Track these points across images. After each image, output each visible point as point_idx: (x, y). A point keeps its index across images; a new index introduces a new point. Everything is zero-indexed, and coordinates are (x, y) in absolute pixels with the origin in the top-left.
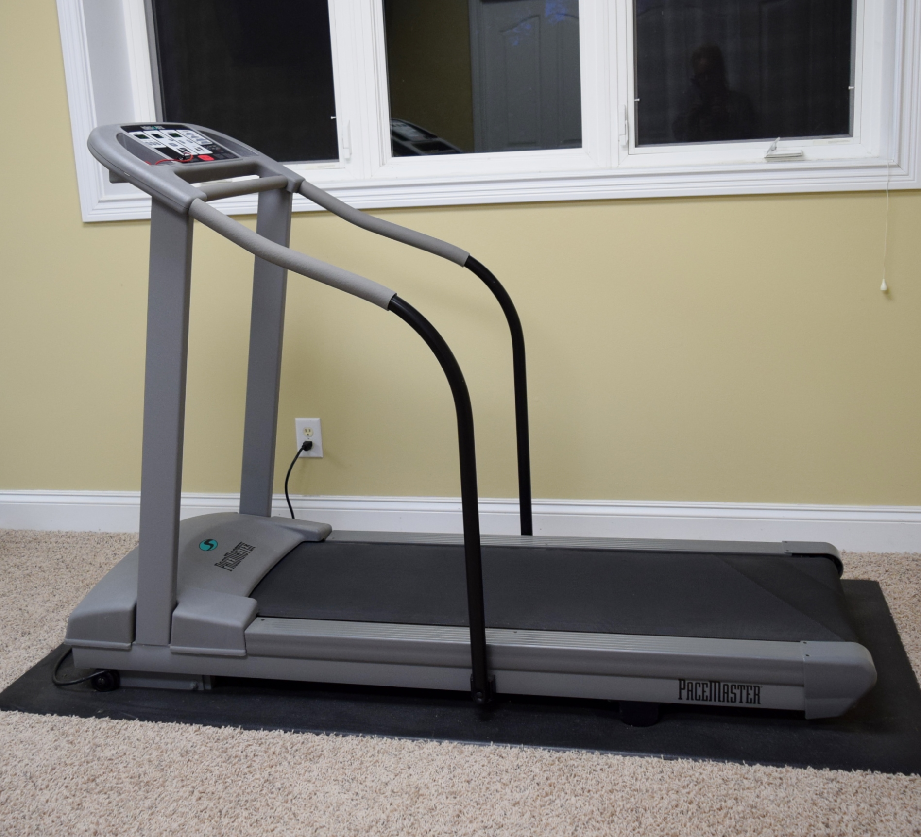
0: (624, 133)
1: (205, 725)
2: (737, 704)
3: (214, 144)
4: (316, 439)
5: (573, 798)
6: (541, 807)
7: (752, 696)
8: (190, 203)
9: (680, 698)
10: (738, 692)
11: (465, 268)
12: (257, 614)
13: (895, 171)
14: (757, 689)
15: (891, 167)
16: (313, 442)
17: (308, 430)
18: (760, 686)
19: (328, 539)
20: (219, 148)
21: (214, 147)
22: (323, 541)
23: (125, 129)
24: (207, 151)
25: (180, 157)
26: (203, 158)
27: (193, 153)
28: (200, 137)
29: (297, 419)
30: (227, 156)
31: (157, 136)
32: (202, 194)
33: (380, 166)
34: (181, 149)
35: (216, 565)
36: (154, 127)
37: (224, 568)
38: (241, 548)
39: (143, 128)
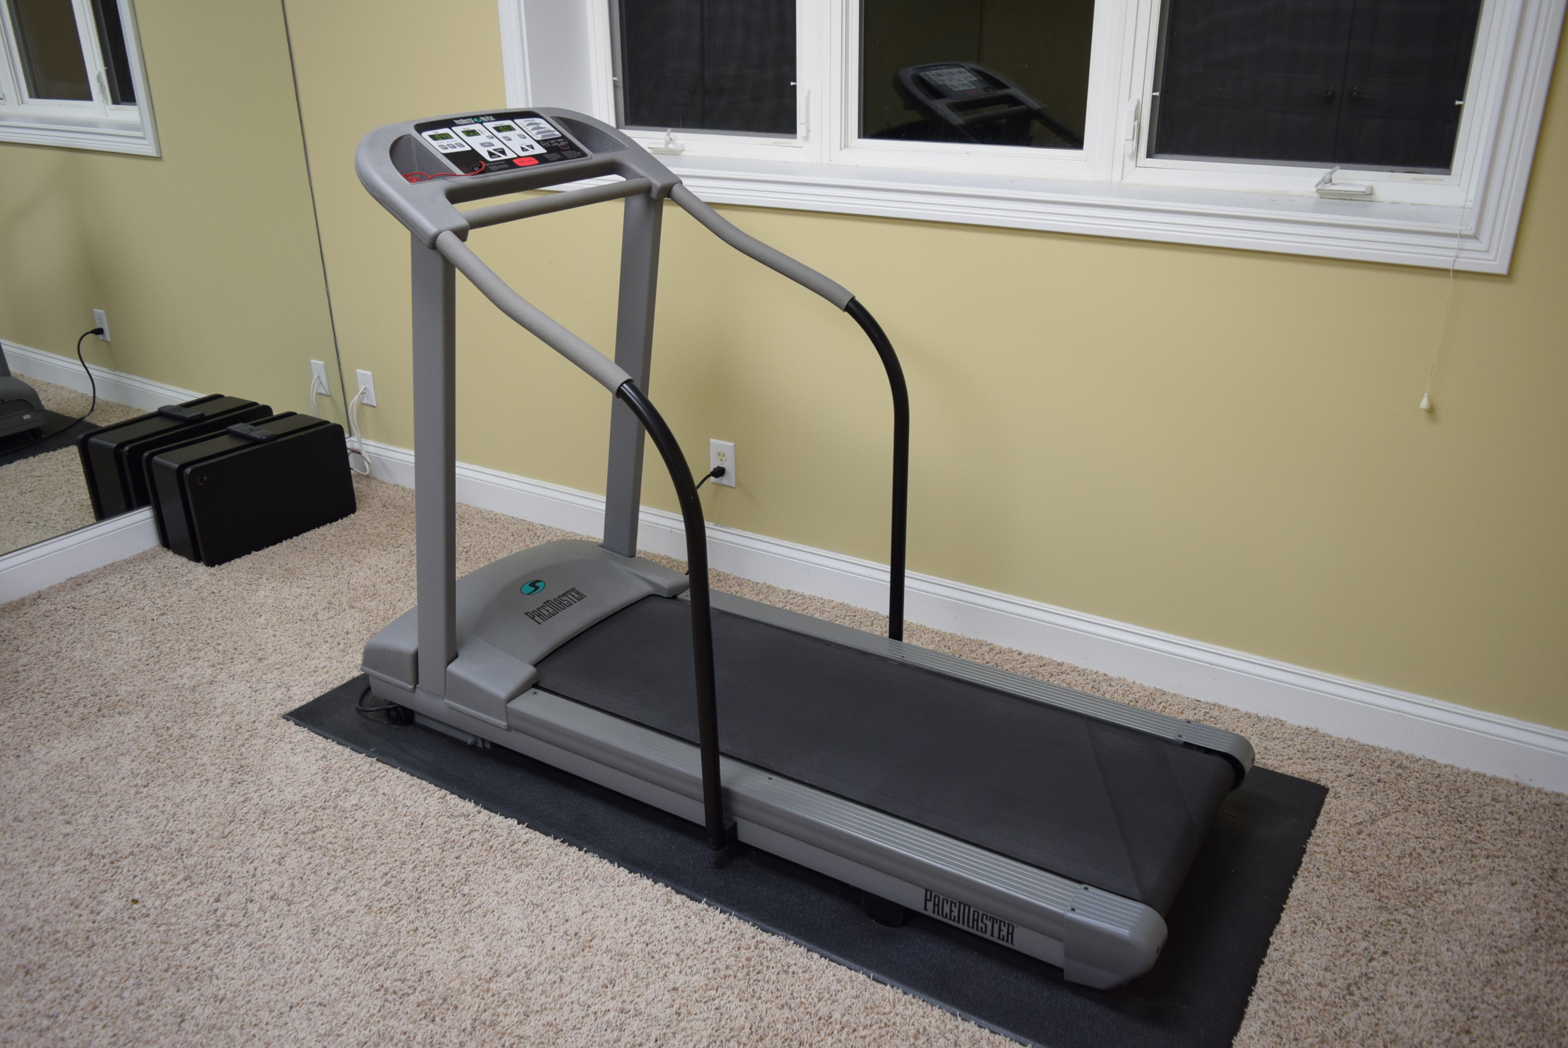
0: (1131, 137)
1: (452, 793)
2: (987, 936)
3: (563, 137)
4: (729, 466)
5: (737, 1002)
6: (697, 1001)
7: (1004, 933)
8: (436, 237)
9: (925, 909)
10: (989, 924)
11: (846, 313)
12: (535, 684)
13: (1470, 244)
14: (1011, 927)
15: (1463, 236)
16: (726, 469)
17: (721, 455)
18: (1015, 925)
19: (681, 596)
20: (563, 143)
21: (557, 142)
22: (675, 597)
23: (421, 128)
24: (539, 150)
25: (480, 164)
26: (523, 162)
27: (510, 155)
28: (548, 127)
29: (712, 440)
30: (569, 156)
31: (471, 133)
32: (462, 222)
33: (841, 149)
34: (494, 150)
35: (526, 614)
36: (477, 118)
37: (533, 618)
38: (569, 596)
39: (456, 121)
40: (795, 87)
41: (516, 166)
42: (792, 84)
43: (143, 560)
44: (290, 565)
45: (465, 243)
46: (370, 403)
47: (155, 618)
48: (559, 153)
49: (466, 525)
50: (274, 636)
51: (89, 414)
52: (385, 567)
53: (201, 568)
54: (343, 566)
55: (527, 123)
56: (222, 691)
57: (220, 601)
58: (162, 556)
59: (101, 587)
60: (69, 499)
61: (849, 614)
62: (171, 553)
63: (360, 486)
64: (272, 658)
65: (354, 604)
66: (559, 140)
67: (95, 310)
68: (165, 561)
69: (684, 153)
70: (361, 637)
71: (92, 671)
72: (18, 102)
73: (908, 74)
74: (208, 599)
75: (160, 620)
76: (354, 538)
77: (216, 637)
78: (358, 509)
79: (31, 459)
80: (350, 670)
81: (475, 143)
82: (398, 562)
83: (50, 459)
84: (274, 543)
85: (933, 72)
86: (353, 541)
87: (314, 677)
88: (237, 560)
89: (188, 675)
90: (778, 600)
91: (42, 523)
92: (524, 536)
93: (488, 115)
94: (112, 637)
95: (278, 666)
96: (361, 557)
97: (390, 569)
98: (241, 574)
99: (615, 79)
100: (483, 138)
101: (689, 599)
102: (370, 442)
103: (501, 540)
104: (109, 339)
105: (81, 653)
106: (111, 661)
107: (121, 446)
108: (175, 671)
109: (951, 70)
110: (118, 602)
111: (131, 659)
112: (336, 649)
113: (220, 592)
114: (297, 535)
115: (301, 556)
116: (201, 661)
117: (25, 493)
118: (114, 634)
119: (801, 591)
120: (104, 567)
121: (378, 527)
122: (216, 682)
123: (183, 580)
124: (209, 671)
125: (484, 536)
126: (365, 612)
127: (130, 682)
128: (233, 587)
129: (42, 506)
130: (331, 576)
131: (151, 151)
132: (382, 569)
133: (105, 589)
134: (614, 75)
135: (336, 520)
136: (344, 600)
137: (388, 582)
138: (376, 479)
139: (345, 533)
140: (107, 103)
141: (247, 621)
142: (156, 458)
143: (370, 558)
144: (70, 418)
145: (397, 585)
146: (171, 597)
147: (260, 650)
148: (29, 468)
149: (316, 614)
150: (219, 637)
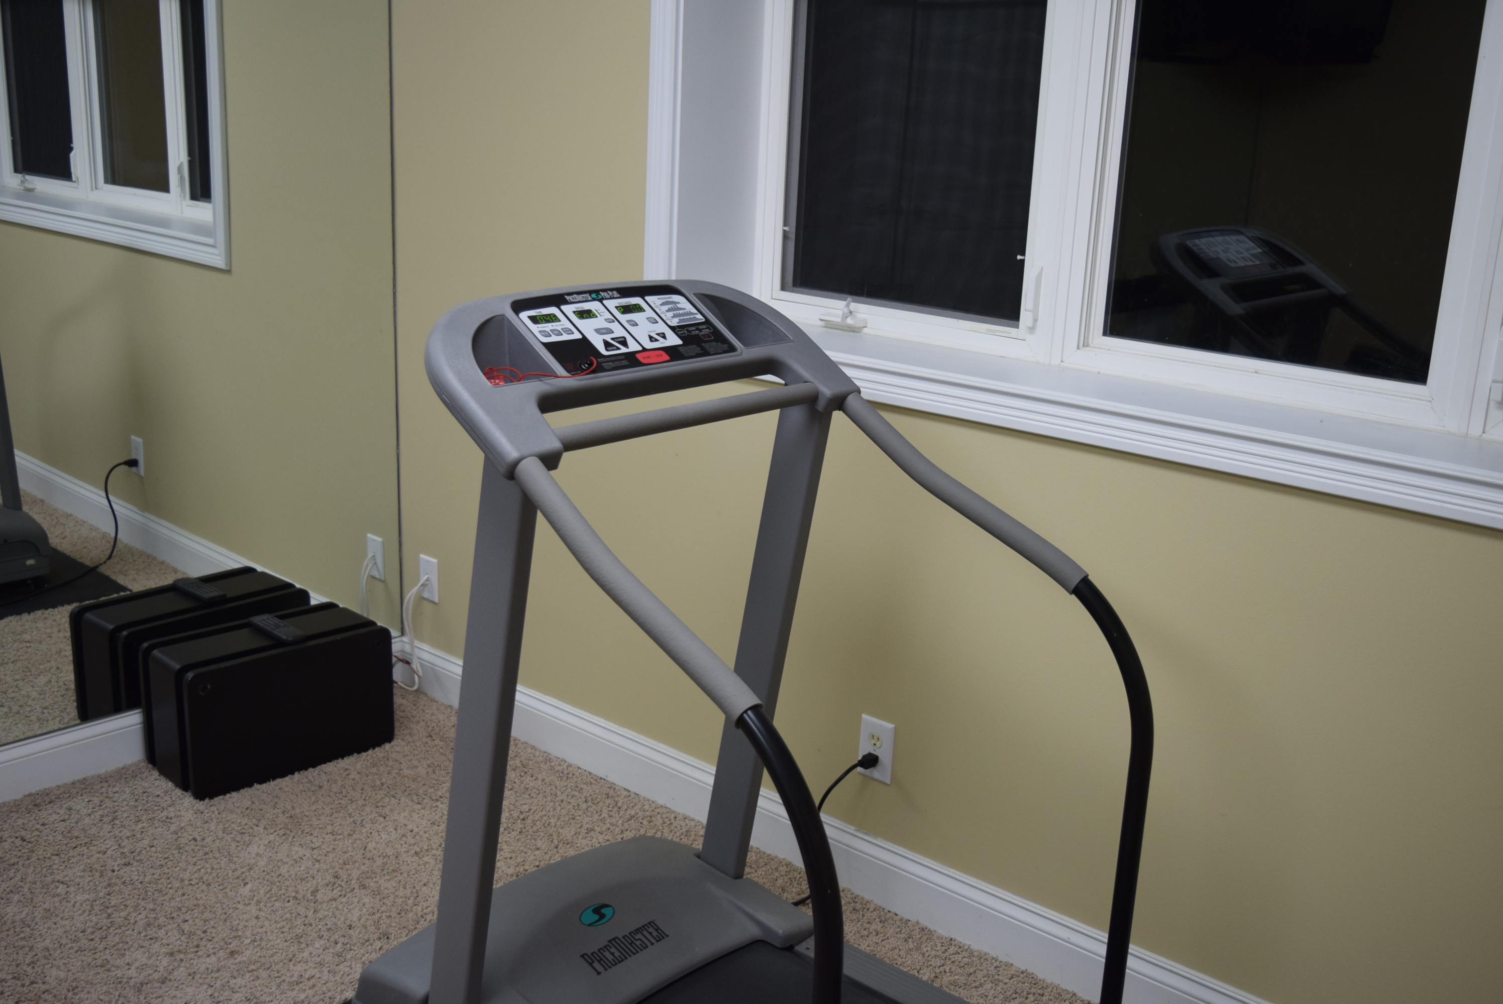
3: (707, 322)
4: (884, 754)
8: (516, 463)
11: (1073, 596)
16: (881, 758)
17: (875, 738)
19: (801, 948)
20: (706, 331)
21: (697, 329)
22: (790, 949)
23: (519, 306)
24: (673, 340)
25: (591, 360)
26: (648, 357)
27: (633, 347)
28: (689, 307)
29: (864, 716)
30: (712, 350)
31: (585, 314)
32: (553, 444)
33: (1078, 348)
34: (613, 339)
35: (582, 956)
36: (597, 294)
37: (591, 964)
38: (645, 933)
39: (567, 298)
40: (1023, 261)
41: (637, 363)
42: (1019, 257)
43: (120, 778)
44: (297, 811)
45: (552, 472)
46: (430, 598)
47: (116, 868)
48: (699, 345)
49: (529, 778)
50: (257, 918)
51: (105, 562)
52: (416, 830)
53: (187, 800)
54: (362, 821)
55: (661, 301)
56: (175, 997)
57: (201, 853)
58: (144, 775)
59: (62, 812)
60: (54, 678)
61: (1033, 990)
62: (156, 773)
63: (405, 702)
64: (248, 953)
65: (367, 882)
66: (701, 327)
67: (133, 437)
68: (146, 785)
69: (865, 330)
70: (366, 937)
71: (22, 939)
72: (92, 187)
73: (1170, 241)
74: (187, 848)
75: (121, 873)
76: (384, 780)
77: (184, 910)
78: (396, 737)
79: (25, 617)
80: (343, 987)
81: (589, 329)
82: (433, 823)
83: (46, 618)
84: (283, 775)
85: (1204, 240)
86: (382, 784)
87: (296, 991)
88: (234, 794)
89: (137, 964)
90: (934, 953)
91: (15, 709)
92: (601, 804)
93: (612, 290)
94: (59, 891)
95: (252, 967)
96: (387, 811)
97: (422, 833)
98: (234, 816)
99: (786, 228)
100: (599, 322)
101: (811, 954)
102: (425, 647)
103: (571, 807)
104: (142, 474)
105: (16, 910)
106: (49, 928)
107: (119, 629)
108: (123, 955)
109: (1227, 238)
110: (77, 838)
111: (74, 929)
112: (331, 950)
113: (203, 839)
114: (314, 766)
115: (313, 798)
116: (159, 943)
117: (7, 663)
118: (61, 886)
119: (968, 943)
120: (73, 783)
121: (416, 767)
122: (170, 980)
123: (162, 815)
124: (165, 962)
125: (549, 799)
126: (378, 897)
127: (64, 964)
128: (220, 834)
129: (21, 683)
130: (346, 833)
131: (219, 261)
132: (411, 831)
133: (66, 817)
134: (785, 224)
135: (366, 750)
136: (355, 874)
137: (416, 853)
138: (426, 695)
139: (374, 770)
140: (184, 197)
141: (228, 890)
142: (156, 652)
143: (399, 813)
144: (82, 565)
145: (426, 859)
146: (143, 839)
147: (235, 937)
148: (19, 629)
149: (315, 892)
150: (188, 909)
